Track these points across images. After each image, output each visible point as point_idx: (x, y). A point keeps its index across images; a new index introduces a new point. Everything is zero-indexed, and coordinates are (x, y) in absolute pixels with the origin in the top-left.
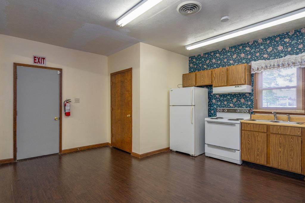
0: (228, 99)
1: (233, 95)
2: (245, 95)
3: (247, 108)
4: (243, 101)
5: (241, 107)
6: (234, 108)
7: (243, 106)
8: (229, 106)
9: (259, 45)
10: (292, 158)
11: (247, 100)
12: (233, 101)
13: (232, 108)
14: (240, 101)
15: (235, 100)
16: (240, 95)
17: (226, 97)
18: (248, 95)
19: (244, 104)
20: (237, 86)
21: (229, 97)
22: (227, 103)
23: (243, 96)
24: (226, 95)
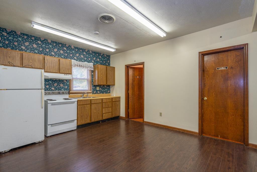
0: (50, 83)
1: (54, 81)
2: (63, 81)
3: (64, 90)
4: (62, 85)
5: (60, 90)
6: (55, 91)
7: (62, 89)
8: (51, 90)
9: (71, 49)
10: (99, 114)
11: (65, 85)
12: (54, 86)
13: (53, 91)
14: (60, 85)
15: (56, 85)
16: (60, 81)
17: (48, 81)
18: (65, 81)
19: (63, 88)
20: (65, 74)
21: (51, 82)
22: (49, 87)
23: (62, 81)
24: (48, 80)
